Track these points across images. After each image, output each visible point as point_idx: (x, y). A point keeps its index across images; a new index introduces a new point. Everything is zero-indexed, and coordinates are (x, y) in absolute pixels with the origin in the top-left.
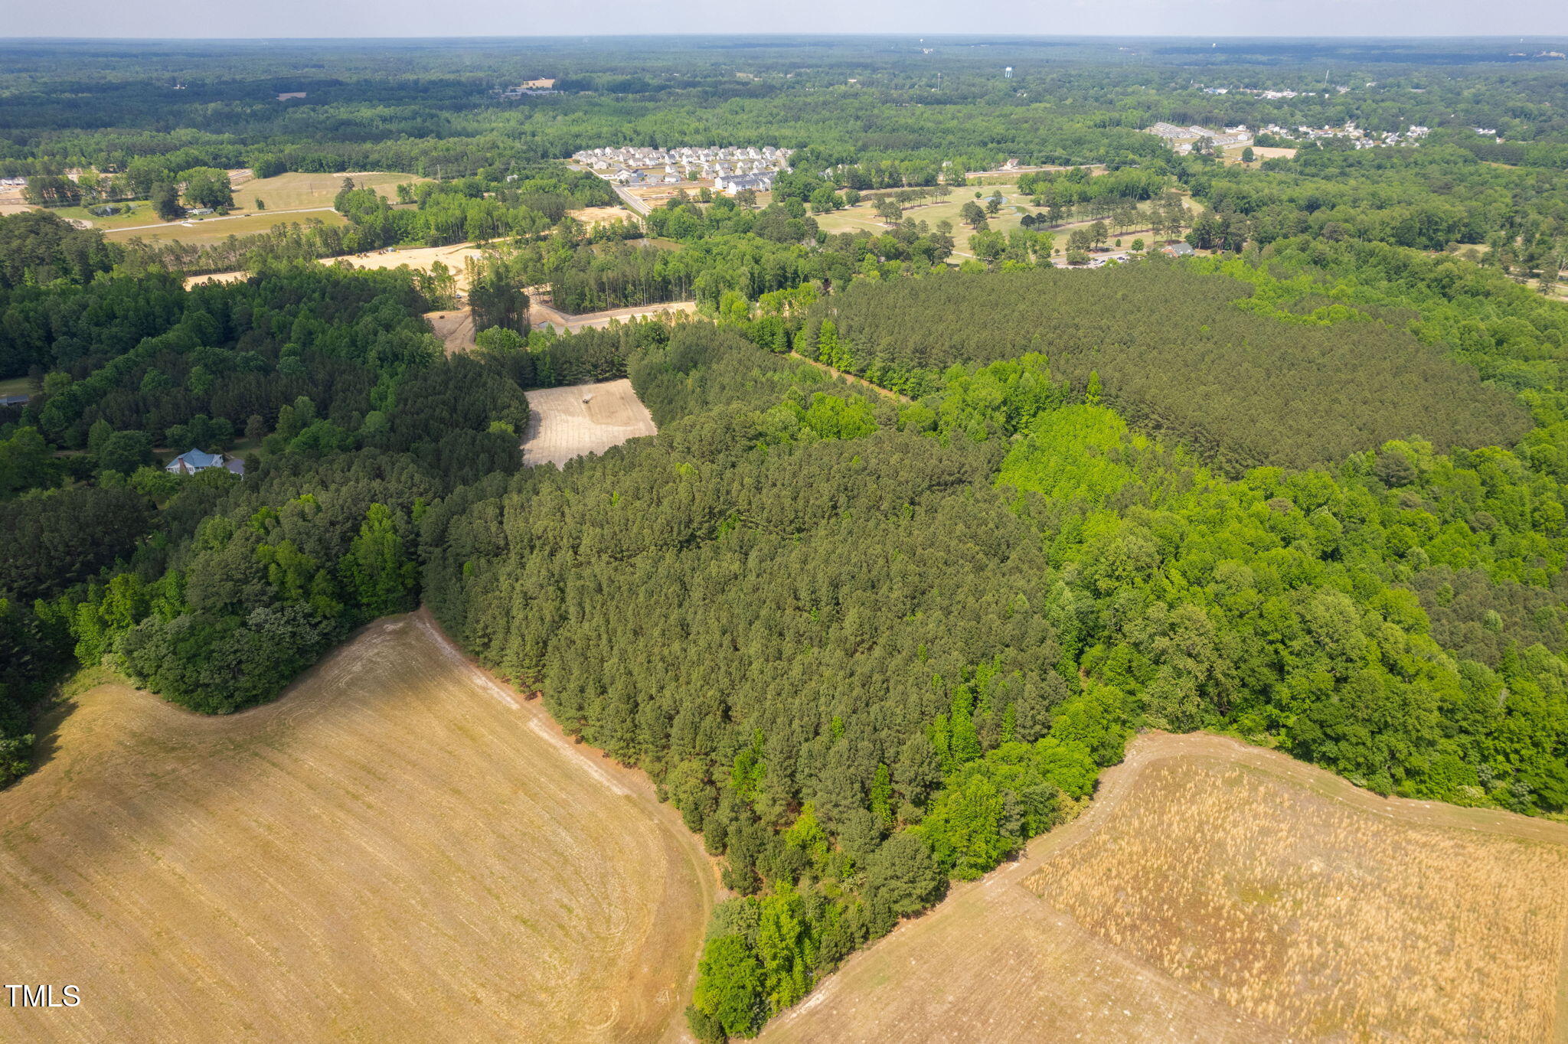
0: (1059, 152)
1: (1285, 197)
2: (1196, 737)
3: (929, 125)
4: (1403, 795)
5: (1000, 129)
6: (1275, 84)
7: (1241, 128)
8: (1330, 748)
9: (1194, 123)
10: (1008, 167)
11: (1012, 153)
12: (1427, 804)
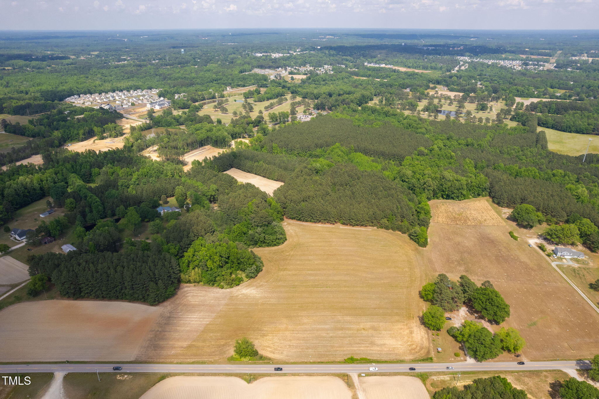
0: (240, 83)
1: (322, 93)
2: (432, 201)
3: (187, 76)
4: (463, 200)
5: (214, 76)
6: (272, 52)
7: (280, 69)
8: (453, 196)
9: (266, 68)
10: (228, 89)
11: (226, 85)
12: (466, 200)
